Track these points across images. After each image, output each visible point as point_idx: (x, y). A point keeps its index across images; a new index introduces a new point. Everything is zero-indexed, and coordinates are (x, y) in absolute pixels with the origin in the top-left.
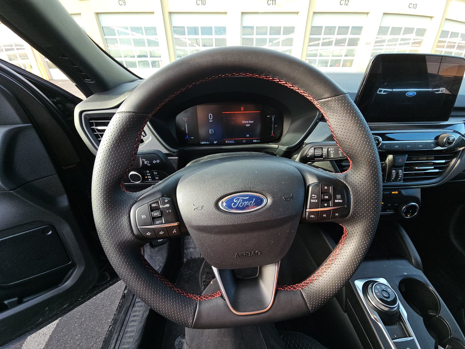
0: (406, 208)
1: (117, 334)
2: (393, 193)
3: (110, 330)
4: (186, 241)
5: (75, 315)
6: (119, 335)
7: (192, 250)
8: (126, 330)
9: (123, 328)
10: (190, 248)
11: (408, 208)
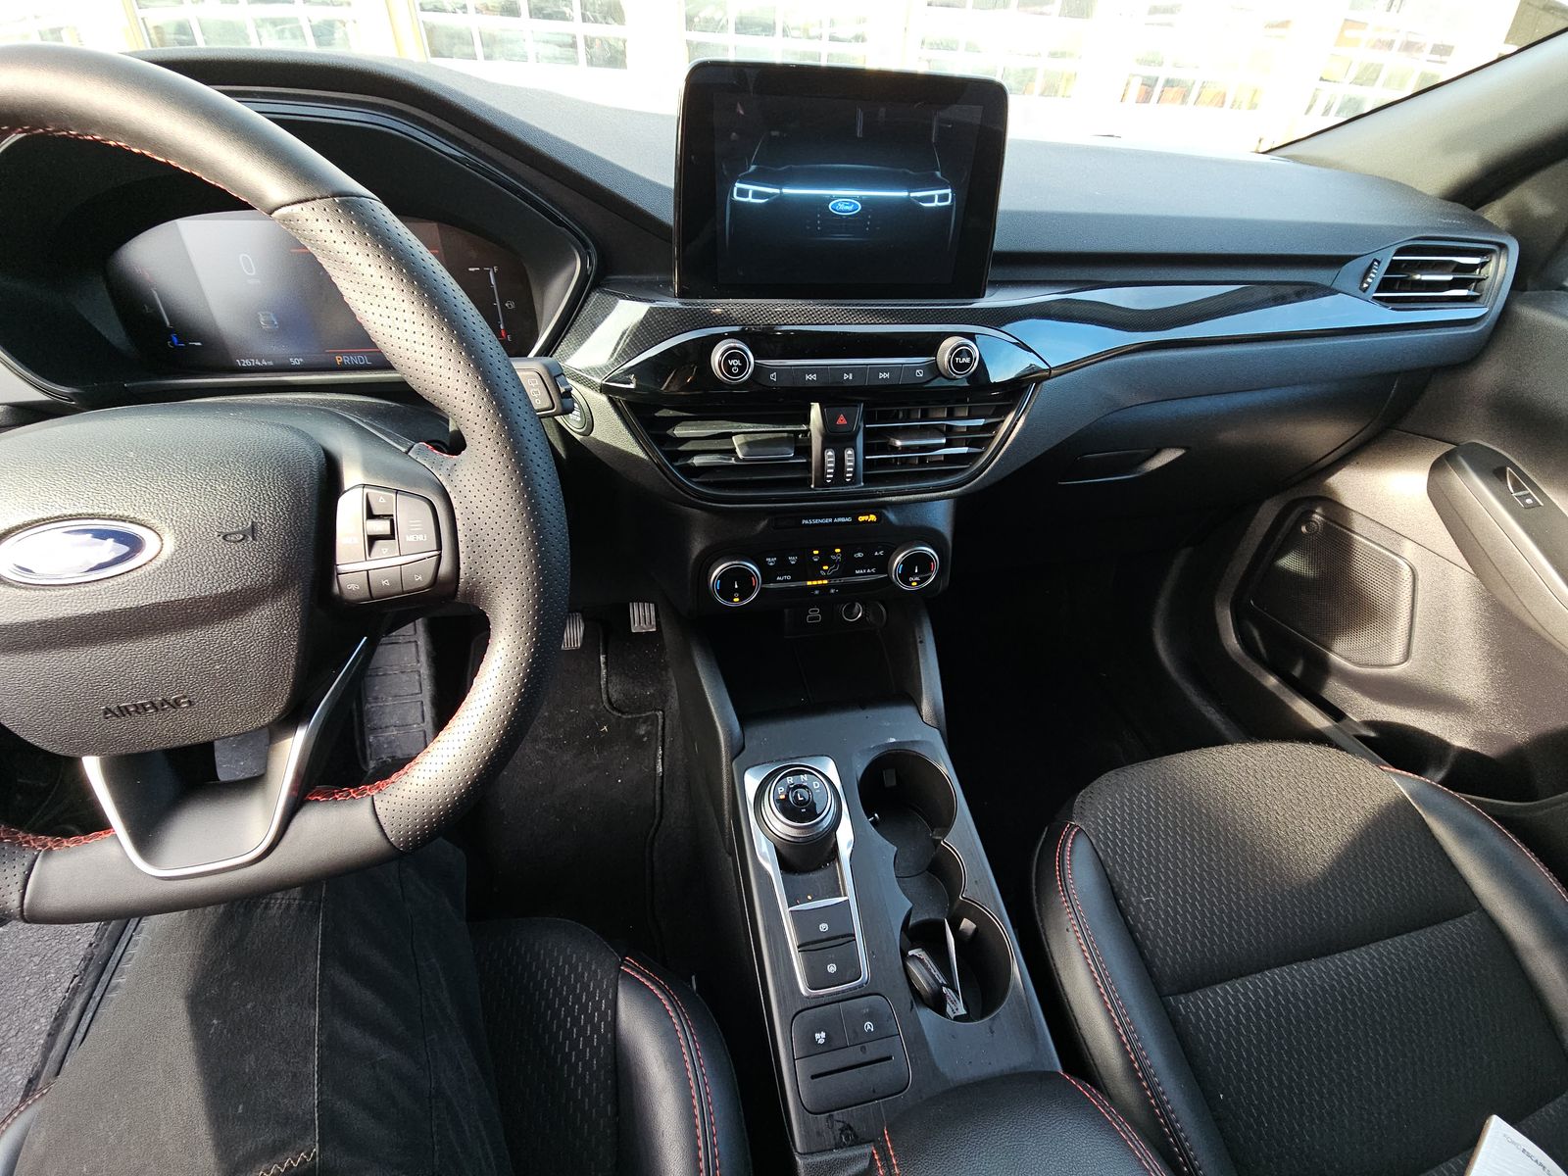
0: (904, 562)
1: (85, 995)
2: (862, 519)
3: (73, 988)
4: (369, 706)
5: (24, 964)
6: (90, 996)
7: (393, 732)
8: (113, 981)
9: (105, 977)
10: (386, 727)
11: (908, 563)
